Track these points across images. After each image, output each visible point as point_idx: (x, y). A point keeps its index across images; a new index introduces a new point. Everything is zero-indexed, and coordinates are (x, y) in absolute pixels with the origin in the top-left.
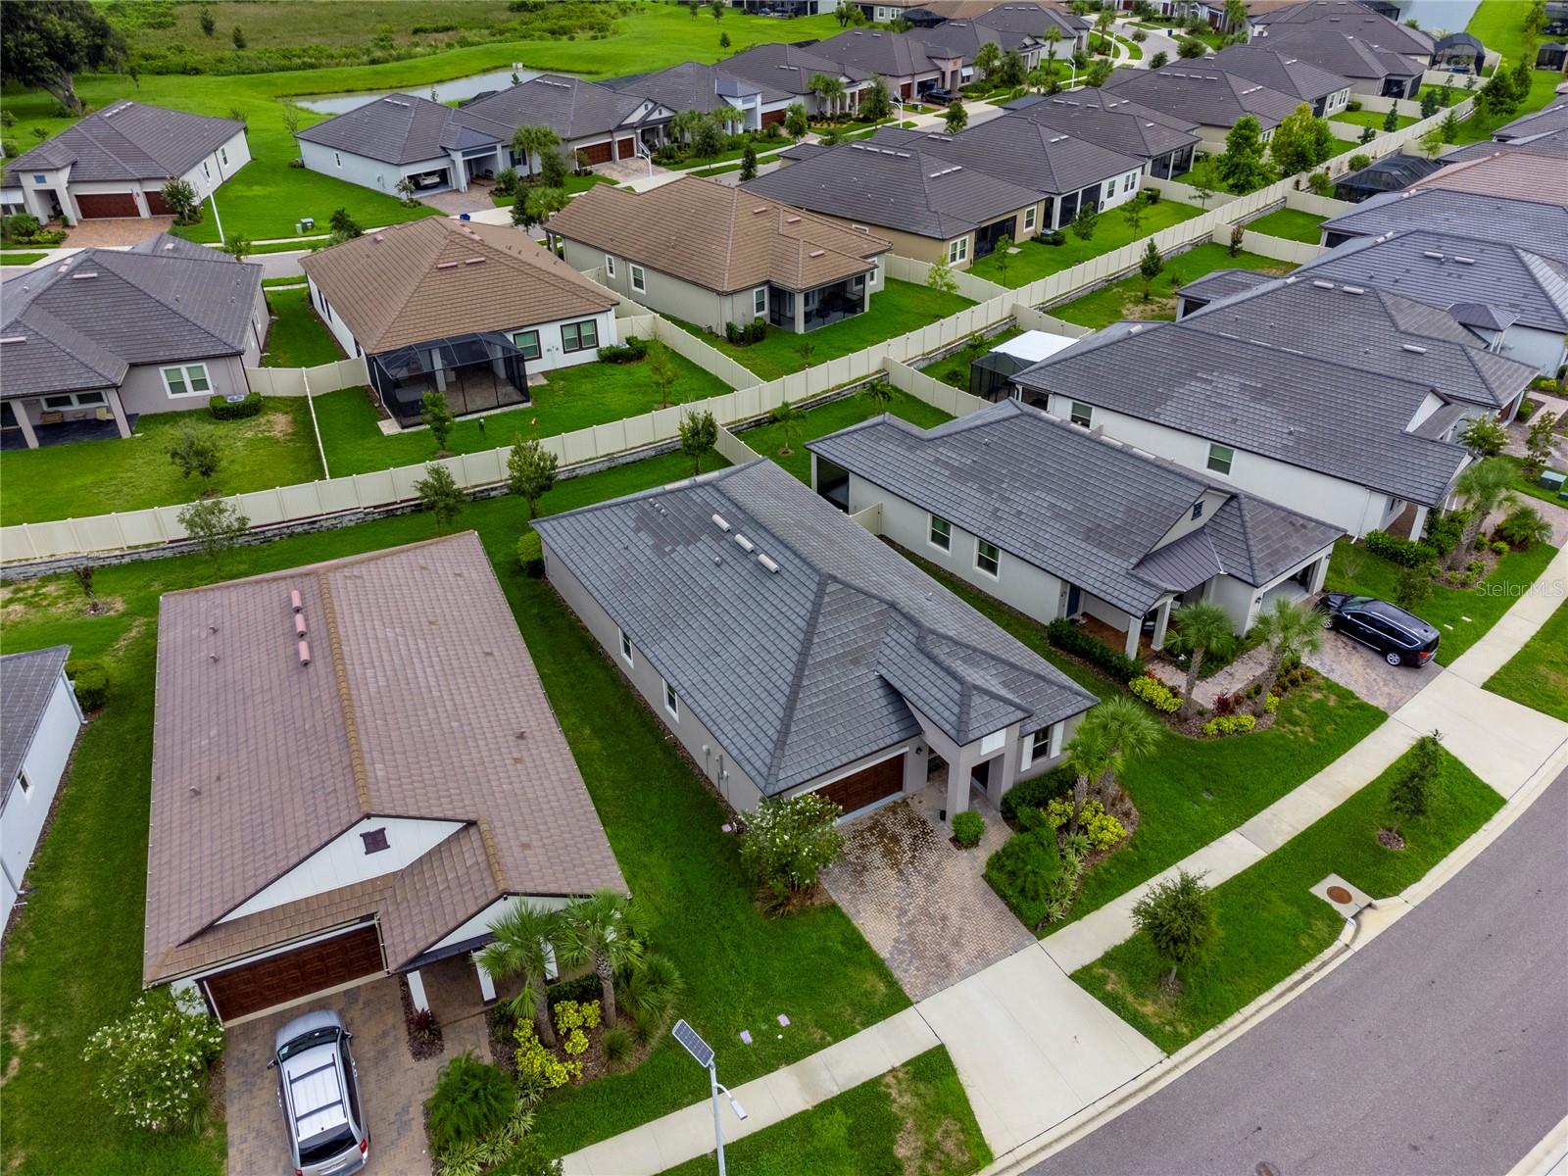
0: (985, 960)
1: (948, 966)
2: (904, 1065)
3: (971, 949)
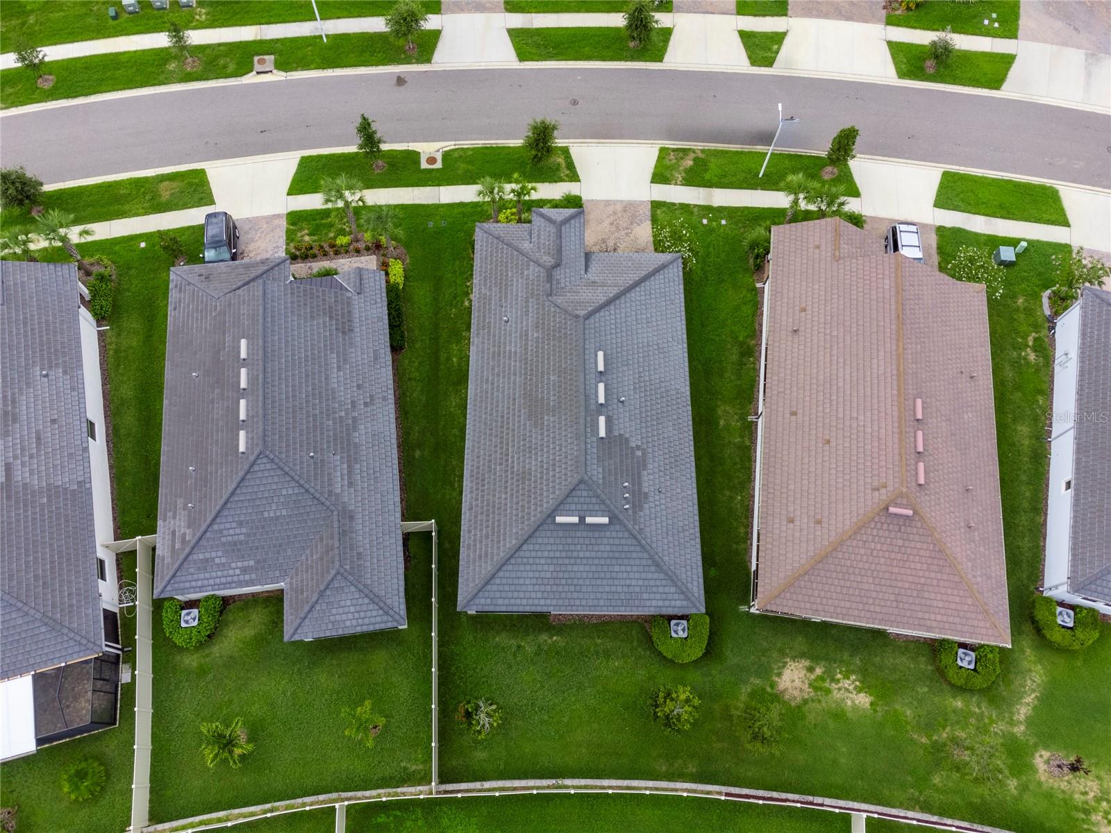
1: (626, 207)
2: (670, 184)
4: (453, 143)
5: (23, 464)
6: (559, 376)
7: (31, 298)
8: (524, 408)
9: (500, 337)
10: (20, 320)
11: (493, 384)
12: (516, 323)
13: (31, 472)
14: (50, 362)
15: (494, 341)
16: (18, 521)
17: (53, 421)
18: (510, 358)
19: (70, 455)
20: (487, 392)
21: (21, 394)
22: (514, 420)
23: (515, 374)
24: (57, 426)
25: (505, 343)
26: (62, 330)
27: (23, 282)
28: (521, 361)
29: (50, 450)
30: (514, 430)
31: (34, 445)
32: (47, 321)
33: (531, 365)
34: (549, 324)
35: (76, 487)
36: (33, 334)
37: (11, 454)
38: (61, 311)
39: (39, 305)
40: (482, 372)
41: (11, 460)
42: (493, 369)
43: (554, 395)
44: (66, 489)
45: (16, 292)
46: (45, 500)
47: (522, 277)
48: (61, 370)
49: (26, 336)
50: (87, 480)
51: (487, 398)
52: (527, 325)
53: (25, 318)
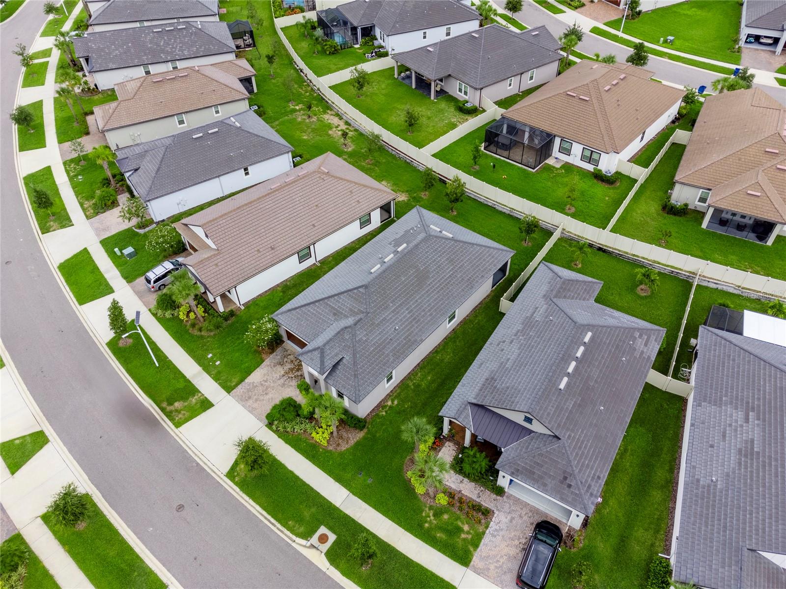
0: (252, 410)
1: (246, 400)
2: (206, 397)
3: (255, 405)
4: (294, 545)
5: (736, 421)
6: (400, 276)
7: (717, 550)
8: (426, 283)
9: (407, 326)
10: (729, 530)
11: (430, 310)
12: (393, 322)
13: (731, 416)
14: (709, 491)
15: (411, 327)
16: (743, 389)
17: (712, 446)
18: (412, 310)
19: (703, 423)
20: (436, 310)
21: (733, 469)
22: (435, 284)
23: (417, 301)
24: (710, 443)
25: (407, 320)
26: (695, 517)
27: (723, 567)
28: (409, 303)
29: (717, 428)
30: (439, 281)
31: (727, 432)
32: (707, 526)
33: (406, 295)
34: (381, 301)
35: (703, 403)
36: (719, 516)
37: (744, 428)
38: (694, 533)
39: (711, 542)
40: (429, 321)
41: (744, 425)
42: (423, 316)
43: (410, 272)
44: (710, 403)
45: (730, 558)
46: (724, 399)
47: (368, 339)
48: (701, 483)
49: (726, 515)
50: (695, 407)
51: (438, 308)
52: (389, 314)
53: (725, 531)
